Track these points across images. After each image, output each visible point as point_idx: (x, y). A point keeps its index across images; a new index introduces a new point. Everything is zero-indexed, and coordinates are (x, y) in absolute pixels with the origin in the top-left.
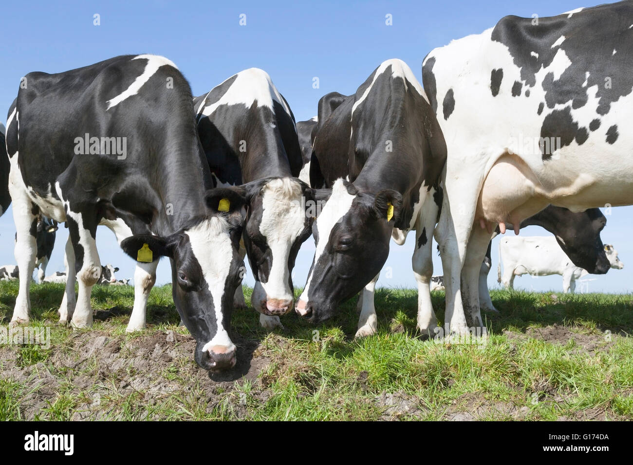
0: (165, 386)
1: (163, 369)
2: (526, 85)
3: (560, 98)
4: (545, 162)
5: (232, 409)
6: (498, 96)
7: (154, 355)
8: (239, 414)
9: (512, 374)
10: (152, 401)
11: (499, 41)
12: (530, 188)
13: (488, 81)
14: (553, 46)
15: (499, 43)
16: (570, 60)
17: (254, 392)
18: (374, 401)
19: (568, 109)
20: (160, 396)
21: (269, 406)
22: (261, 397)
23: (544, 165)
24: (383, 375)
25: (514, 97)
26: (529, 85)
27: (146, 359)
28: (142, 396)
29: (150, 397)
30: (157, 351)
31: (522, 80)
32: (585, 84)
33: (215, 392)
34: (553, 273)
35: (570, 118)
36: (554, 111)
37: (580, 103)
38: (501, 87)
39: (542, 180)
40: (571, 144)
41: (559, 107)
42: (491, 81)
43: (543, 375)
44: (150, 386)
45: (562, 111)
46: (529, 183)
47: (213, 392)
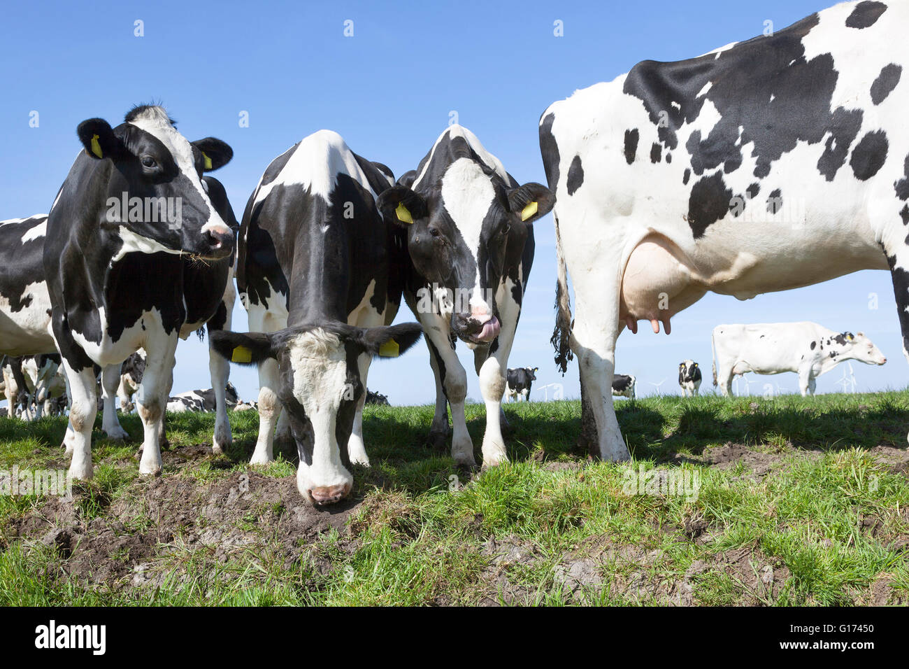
0: (239, 539)
1: (238, 518)
2: (666, 147)
3: (709, 161)
4: (698, 240)
5: (314, 564)
6: (634, 163)
7: (228, 502)
8: (323, 570)
9: (658, 509)
10: (224, 558)
11: (632, 94)
12: (684, 274)
13: (621, 145)
14: (699, 95)
15: (632, 96)
16: (719, 114)
17: (340, 542)
18: (481, 549)
19: (719, 174)
20: (232, 551)
21: (357, 559)
22: (349, 548)
23: (697, 244)
24: (500, 516)
25: (653, 164)
26: (669, 148)
27: (220, 507)
28: (213, 552)
29: (222, 552)
30: (232, 498)
31: (661, 140)
32: (738, 142)
33: (295, 544)
34: (785, 371)
35: (722, 185)
36: (703, 178)
37: (733, 165)
38: (638, 152)
39: (697, 262)
40: (726, 216)
41: (709, 173)
42: (624, 145)
43: (696, 509)
44: (223, 540)
45: (712, 177)
46: (683, 268)
47: (293, 544)
